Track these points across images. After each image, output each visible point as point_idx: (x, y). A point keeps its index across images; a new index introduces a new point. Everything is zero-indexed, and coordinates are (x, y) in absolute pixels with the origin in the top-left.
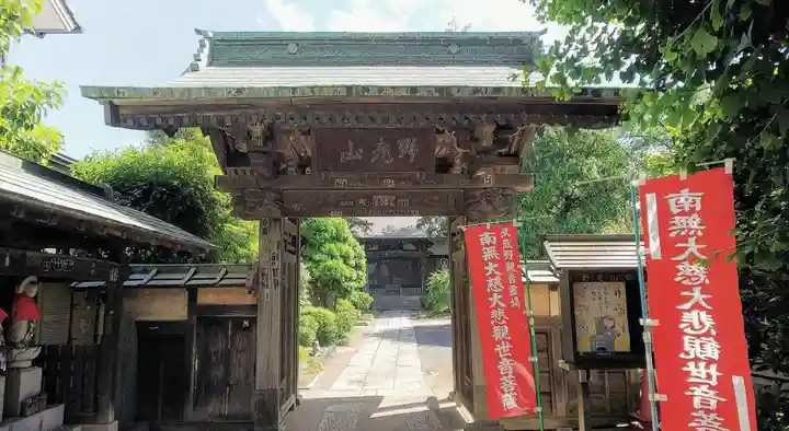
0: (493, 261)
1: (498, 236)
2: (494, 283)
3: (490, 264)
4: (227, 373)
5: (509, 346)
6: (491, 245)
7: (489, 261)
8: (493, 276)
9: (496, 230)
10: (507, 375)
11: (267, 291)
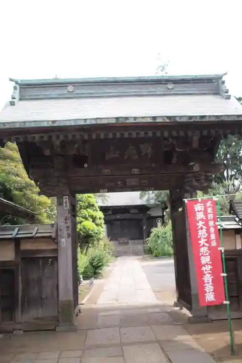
0: (202, 220)
1: (205, 206)
2: (202, 233)
3: (200, 222)
4: (40, 292)
5: (210, 267)
6: (201, 211)
7: (199, 220)
8: (202, 229)
9: (204, 202)
10: (208, 283)
11: (63, 240)
